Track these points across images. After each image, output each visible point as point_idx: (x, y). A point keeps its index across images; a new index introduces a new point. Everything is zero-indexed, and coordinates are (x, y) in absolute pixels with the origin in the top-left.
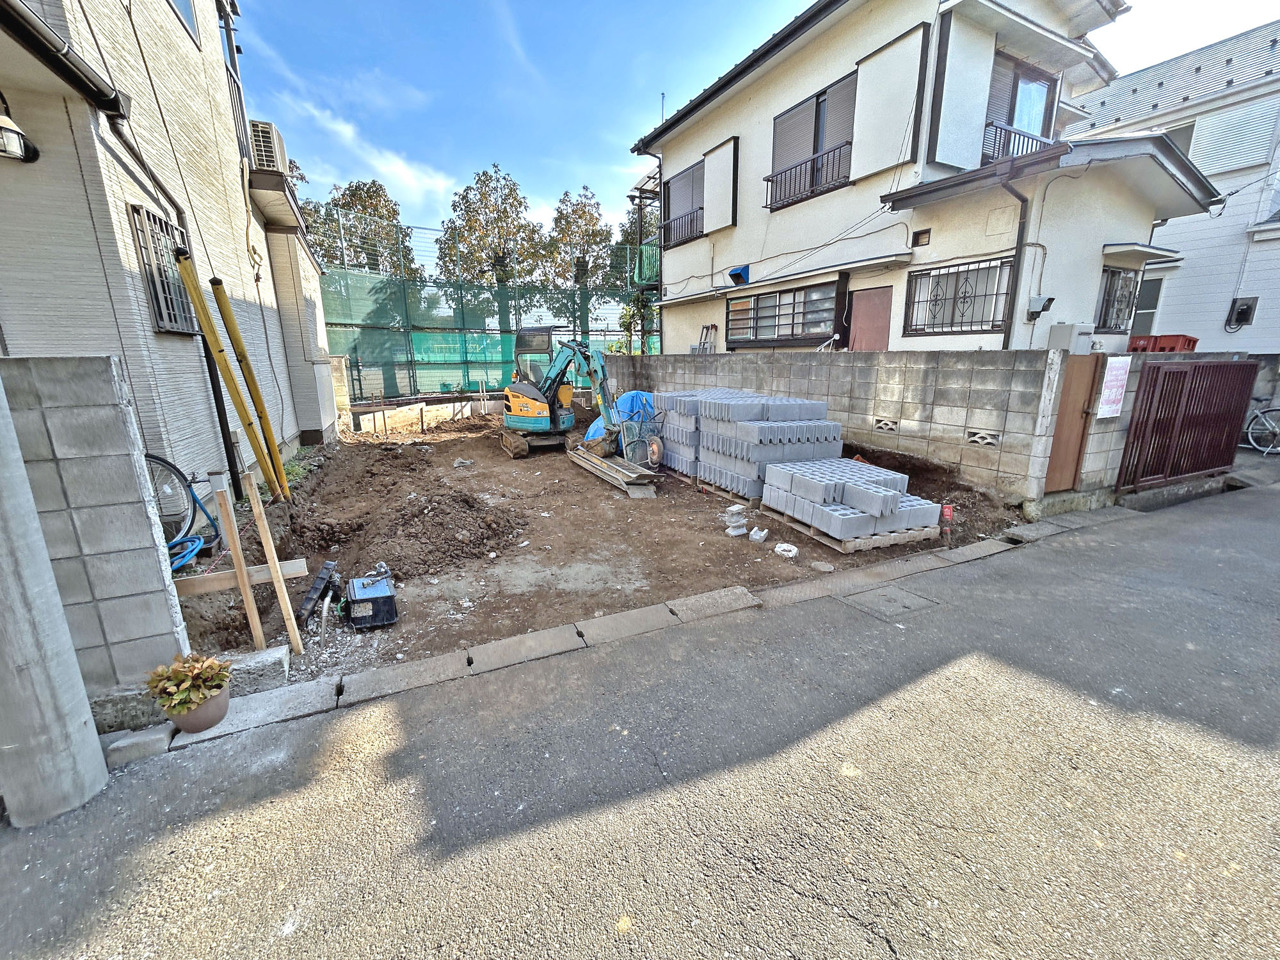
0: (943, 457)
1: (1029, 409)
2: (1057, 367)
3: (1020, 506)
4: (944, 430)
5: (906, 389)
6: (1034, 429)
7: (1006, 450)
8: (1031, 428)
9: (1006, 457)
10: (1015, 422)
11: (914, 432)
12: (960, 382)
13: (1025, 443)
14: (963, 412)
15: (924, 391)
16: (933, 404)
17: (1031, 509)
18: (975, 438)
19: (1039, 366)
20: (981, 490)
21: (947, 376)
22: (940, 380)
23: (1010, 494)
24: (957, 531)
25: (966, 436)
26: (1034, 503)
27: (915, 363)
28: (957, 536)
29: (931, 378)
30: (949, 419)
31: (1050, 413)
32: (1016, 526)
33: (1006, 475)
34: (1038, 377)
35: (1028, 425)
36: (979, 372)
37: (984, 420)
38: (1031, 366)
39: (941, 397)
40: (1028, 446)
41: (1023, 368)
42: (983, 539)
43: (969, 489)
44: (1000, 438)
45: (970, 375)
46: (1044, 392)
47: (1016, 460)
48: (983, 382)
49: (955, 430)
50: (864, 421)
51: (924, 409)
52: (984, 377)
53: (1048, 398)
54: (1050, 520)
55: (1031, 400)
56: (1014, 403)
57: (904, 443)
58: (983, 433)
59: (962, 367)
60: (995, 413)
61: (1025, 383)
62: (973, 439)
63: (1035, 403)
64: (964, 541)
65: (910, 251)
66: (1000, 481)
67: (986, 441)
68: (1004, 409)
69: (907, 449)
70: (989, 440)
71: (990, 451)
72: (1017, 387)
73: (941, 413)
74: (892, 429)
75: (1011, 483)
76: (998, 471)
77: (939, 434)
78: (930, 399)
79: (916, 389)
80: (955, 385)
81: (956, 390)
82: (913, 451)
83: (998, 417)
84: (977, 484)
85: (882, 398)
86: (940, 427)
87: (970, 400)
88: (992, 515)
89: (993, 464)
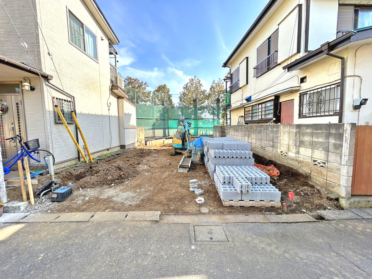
0: (304, 170)
1: (338, 152)
2: (349, 131)
3: (337, 200)
4: (304, 158)
5: (289, 139)
6: (341, 162)
7: (330, 170)
8: (339, 161)
9: (329, 174)
10: (332, 157)
11: (293, 157)
12: (309, 137)
13: (338, 168)
14: (310, 151)
15: (296, 140)
16: (299, 146)
17: (343, 202)
18: (316, 163)
19: (341, 131)
20: (318, 188)
21: (304, 134)
22: (301, 136)
23: (332, 192)
24: (292, 206)
25: (312, 161)
26: (344, 200)
27: (292, 129)
28: (291, 208)
29: (298, 135)
30: (305, 153)
31: (348, 154)
32: (329, 209)
33: (330, 183)
34: (340, 136)
35: (338, 158)
36: (315, 133)
37: (319, 155)
38: (337, 131)
39: (301, 143)
40: (339, 169)
41: (334, 132)
42: (304, 213)
43: (313, 187)
44: (326, 164)
45: (312, 135)
46: (344, 144)
47: (334, 176)
48: (317, 138)
49: (308, 158)
50: (277, 151)
51: (296, 149)
52: (318, 135)
53: (346, 147)
54: (354, 210)
55: (339, 147)
56: (331, 148)
57: (290, 162)
58: (319, 161)
59: (309, 131)
60: (323, 152)
61: (335, 139)
62: (315, 163)
63: (340, 149)
64: (293, 211)
65: (299, 85)
66: (328, 185)
67: (320, 165)
68: (327, 150)
69: (291, 164)
70: (322, 165)
71: (322, 170)
72: (332, 141)
73: (302, 150)
74: (285, 155)
75: (333, 187)
76: (327, 180)
77: (302, 159)
78: (298, 145)
79: (293, 140)
80: (307, 139)
81: (307, 141)
82: (293, 166)
83: (325, 154)
84: (317, 185)
85: (282, 143)
86: (302, 156)
87: (313, 146)
88: (317, 202)
89: (324, 176)
